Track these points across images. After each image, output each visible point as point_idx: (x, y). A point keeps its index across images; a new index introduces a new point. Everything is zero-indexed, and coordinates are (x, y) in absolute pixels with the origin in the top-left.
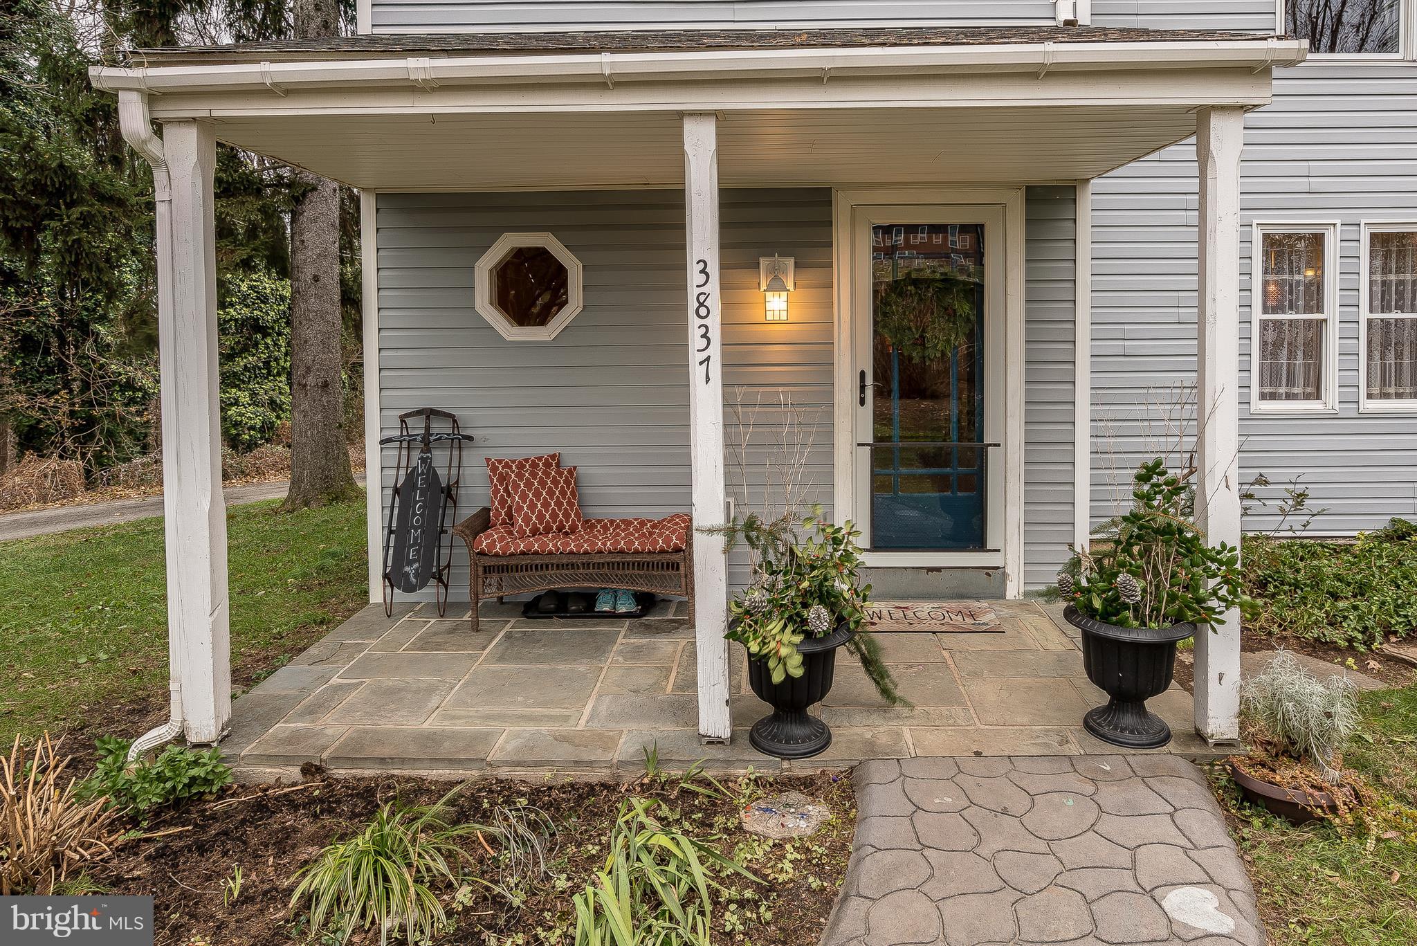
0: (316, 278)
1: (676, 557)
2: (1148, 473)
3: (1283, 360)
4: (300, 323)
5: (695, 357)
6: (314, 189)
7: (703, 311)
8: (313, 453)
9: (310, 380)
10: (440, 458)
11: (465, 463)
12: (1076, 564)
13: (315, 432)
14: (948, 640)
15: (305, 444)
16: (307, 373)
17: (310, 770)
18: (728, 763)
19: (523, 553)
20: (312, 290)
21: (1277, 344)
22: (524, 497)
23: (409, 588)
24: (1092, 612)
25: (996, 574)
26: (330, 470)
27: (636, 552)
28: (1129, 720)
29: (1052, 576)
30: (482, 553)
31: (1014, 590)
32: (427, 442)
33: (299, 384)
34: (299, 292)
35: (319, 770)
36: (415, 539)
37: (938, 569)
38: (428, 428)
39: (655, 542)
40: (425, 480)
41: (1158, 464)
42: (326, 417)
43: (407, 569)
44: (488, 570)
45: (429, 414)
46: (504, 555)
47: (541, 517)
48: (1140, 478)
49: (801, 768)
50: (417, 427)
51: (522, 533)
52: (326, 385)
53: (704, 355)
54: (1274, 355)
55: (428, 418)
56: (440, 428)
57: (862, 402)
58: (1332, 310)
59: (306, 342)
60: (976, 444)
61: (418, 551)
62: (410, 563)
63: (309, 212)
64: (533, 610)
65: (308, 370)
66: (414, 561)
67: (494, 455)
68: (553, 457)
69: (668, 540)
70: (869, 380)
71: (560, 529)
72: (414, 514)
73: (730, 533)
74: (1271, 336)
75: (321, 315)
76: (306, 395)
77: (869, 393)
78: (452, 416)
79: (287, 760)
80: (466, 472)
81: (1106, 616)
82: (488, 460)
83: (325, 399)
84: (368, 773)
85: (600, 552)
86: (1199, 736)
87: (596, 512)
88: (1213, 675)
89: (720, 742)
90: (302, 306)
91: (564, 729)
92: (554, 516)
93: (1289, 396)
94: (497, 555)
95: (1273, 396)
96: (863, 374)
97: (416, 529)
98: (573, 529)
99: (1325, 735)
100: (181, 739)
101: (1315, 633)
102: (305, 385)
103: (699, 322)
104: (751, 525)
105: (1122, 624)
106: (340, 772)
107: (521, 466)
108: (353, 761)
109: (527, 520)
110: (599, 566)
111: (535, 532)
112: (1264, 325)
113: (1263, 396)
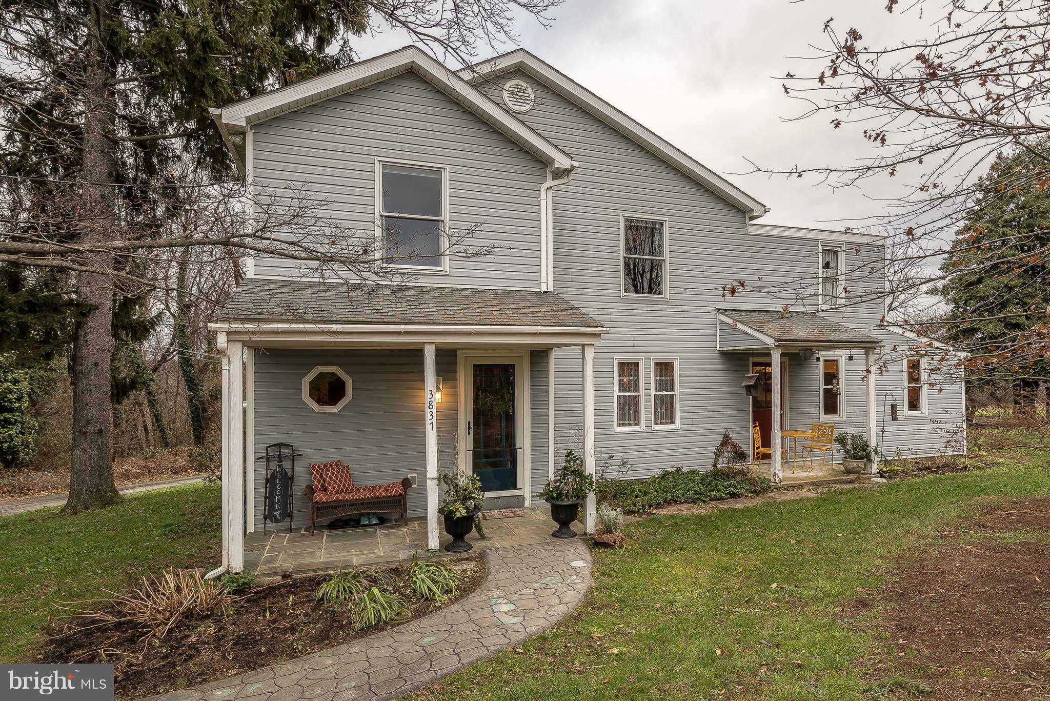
0: (96, 364)
1: (400, 498)
2: (569, 454)
3: (627, 411)
4: (83, 393)
5: (428, 422)
6: (97, 308)
7: (431, 407)
8: (90, 475)
9: (90, 429)
10: (287, 465)
11: (296, 466)
12: (548, 485)
13: (92, 462)
14: (505, 520)
15: (84, 470)
16: (87, 424)
17: (285, 576)
18: (440, 556)
19: (335, 501)
20: (93, 372)
21: (625, 404)
22: (331, 478)
23: (277, 521)
24: (553, 498)
25: (521, 498)
26: (102, 486)
27: (384, 497)
28: (565, 530)
29: (541, 489)
30: (317, 502)
31: (527, 503)
32: (280, 458)
33: (81, 432)
34: (82, 373)
35: (289, 576)
36: (278, 500)
37: (499, 498)
38: (280, 452)
39: (391, 492)
40: (281, 475)
41: (571, 451)
42: (100, 452)
43: (275, 513)
44: (318, 509)
45: (280, 445)
46: (327, 502)
47: (339, 486)
48: (566, 456)
49: (465, 555)
50: (274, 452)
51: (331, 493)
52: (101, 431)
53: (431, 421)
54: (624, 409)
55: (280, 447)
56: (285, 451)
57: (469, 434)
58: (642, 392)
59: (87, 404)
60: (512, 448)
61: (280, 506)
62: (277, 511)
63: (91, 323)
64: (333, 526)
65: (88, 422)
66: (279, 510)
67: (313, 462)
68: (339, 461)
69: (397, 491)
70: (472, 425)
71: (346, 491)
72: (277, 489)
73: (439, 479)
74: (622, 401)
75: (99, 387)
76: (86, 438)
77: (472, 430)
78: (292, 446)
79: (275, 574)
80: (297, 470)
81: (557, 499)
82: (310, 464)
83: (100, 441)
84: (308, 575)
85: (368, 498)
86: (585, 534)
87: (359, 484)
88: (588, 514)
89: (436, 551)
90: (84, 382)
91: (376, 555)
92: (344, 485)
93: (629, 425)
94: (323, 502)
95: (624, 425)
96: (469, 422)
97: (278, 496)
98: (352, 491)
99: (616, 524)
100: (228, 572)
101: (628, 508)
102: (86, 432)
103: (429, 410)
104: (445, 477)
105: (563, 500)
106: (297, 576)
107: (325, 466)
108: (302, 571)
109: (333, 487)
110: (367, 503)
111: (337, 492)
112: (619, 397)
113: (620, 425)
